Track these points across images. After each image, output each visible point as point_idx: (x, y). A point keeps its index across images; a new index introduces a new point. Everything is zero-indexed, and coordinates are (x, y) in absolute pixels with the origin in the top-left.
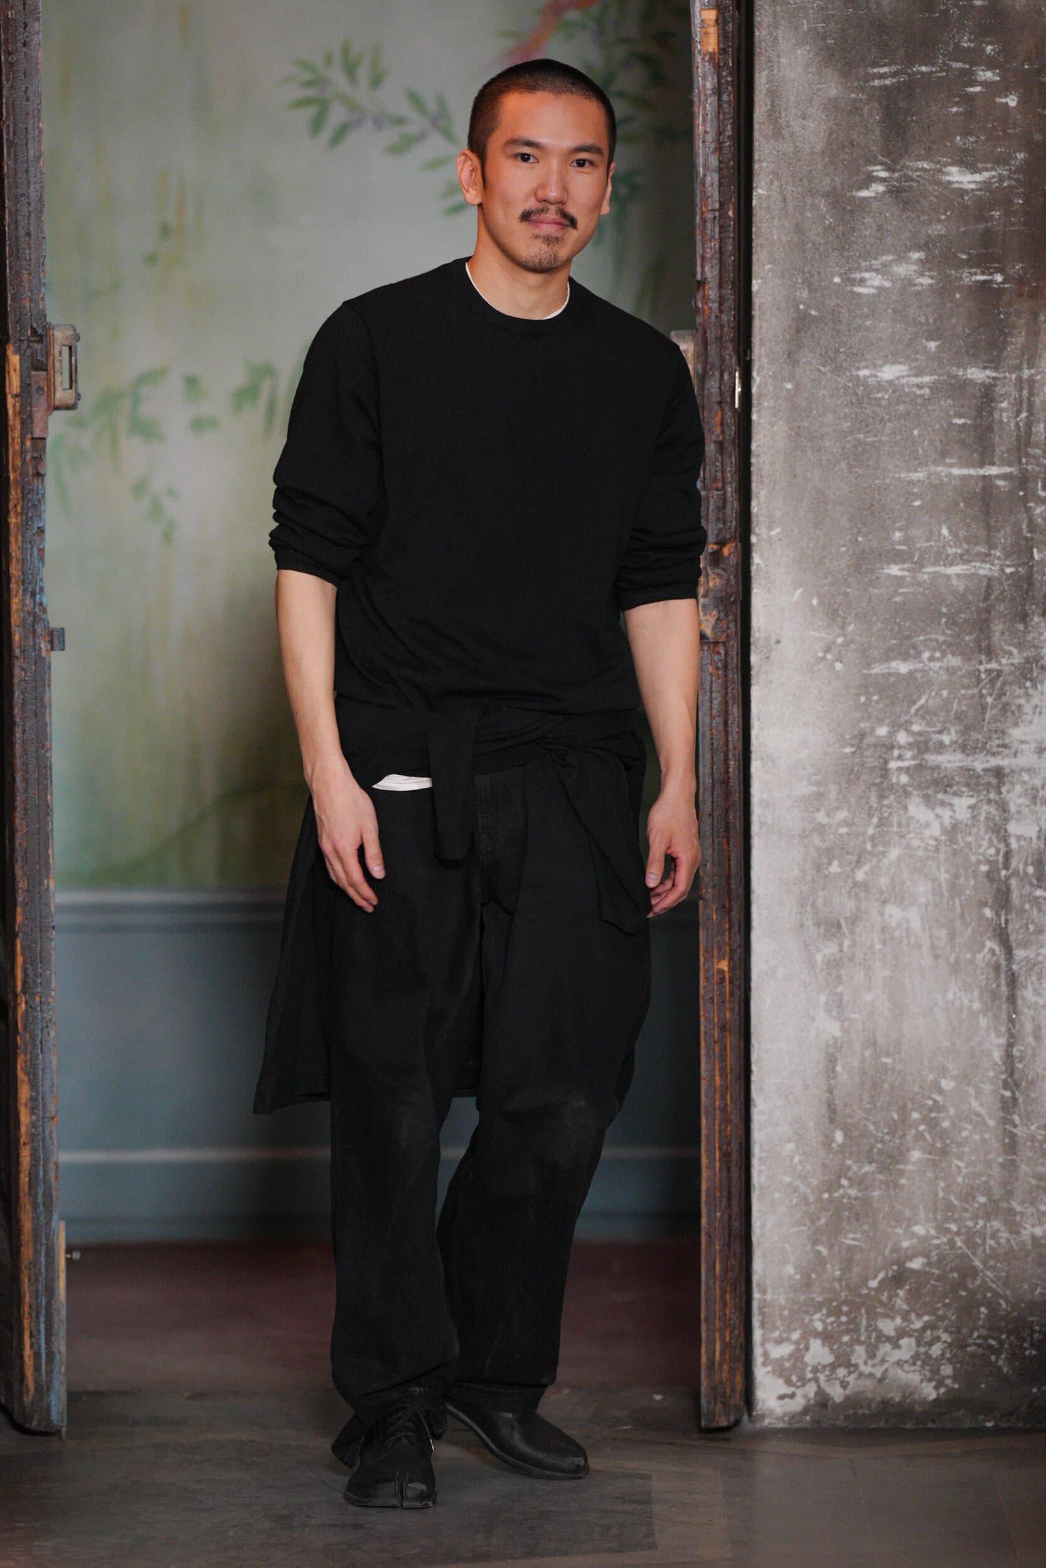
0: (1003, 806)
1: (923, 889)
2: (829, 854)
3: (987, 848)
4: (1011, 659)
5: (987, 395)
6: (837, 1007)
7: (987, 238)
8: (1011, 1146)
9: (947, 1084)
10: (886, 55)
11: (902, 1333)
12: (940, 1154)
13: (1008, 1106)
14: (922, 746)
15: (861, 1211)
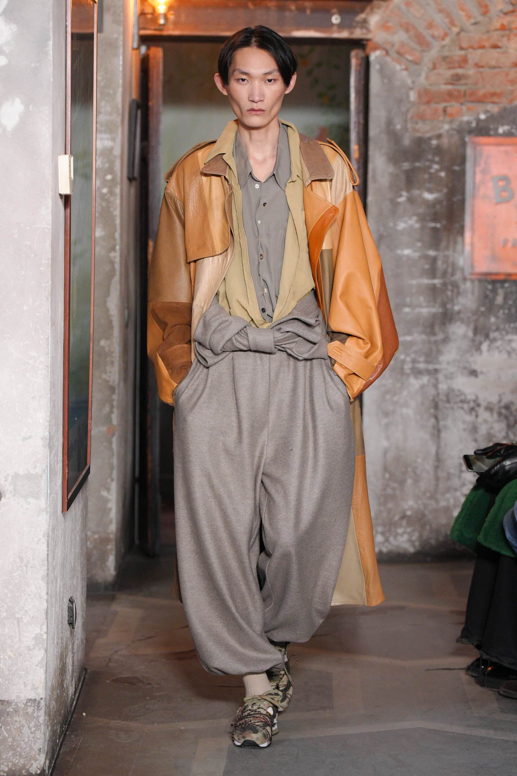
0: (437, 379)
1: (413, 404)
2: (386, 392)
3: (432, 392)
4: (440, 336)
5: (434, 260)
6: (388, 438)
7: (435, 214)
8: (437, 479)
9: (419, 460)
10: (407, 160)
11: (404, 533)
12: (416, 481)
13: (436, 468)
14: (414, 361)
15: (393, 497)
